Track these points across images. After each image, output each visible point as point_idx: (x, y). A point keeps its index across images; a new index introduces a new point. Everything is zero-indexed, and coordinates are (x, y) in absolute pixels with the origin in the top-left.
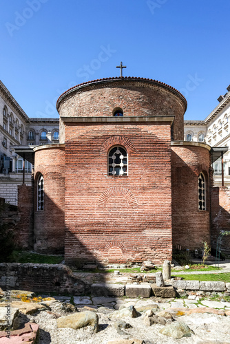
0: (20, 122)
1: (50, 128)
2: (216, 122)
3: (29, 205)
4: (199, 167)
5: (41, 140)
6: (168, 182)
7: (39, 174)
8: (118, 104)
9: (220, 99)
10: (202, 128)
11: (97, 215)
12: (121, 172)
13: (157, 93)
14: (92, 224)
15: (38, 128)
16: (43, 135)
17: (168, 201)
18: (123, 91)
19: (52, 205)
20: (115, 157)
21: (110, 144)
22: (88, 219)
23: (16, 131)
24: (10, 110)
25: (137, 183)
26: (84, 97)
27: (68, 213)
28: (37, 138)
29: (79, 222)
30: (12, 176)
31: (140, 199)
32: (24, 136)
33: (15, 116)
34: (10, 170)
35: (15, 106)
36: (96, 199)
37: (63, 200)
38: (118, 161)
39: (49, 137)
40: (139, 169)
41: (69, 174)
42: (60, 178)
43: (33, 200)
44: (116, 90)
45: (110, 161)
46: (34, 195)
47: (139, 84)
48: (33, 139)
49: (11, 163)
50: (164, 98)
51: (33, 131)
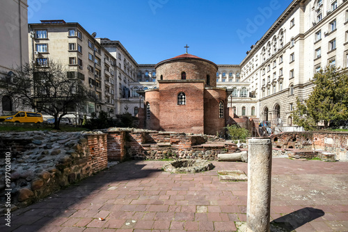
0: (133, 67)
1: (150, 70)
2: (245, 66)
3: (143, 117)
4: (220, 99)
5: (145, 77)
6: (202, 107)
7: (148, 103)
8: (183, 70)
9: (247, 53)
10: (238, 69)
11: (173, 121)
12: (183, 103)
13: (202, 64)
14: (171, 125)
15: (143, 70)
16: (146, 74)
17: (203, 115)
18: (186, 64)
19: (154, 117)
20: (181, 96)
21: (178, 91)
22: (169, 123)
23: (131, 72)
24: (127, 61)
25: (190, 108)
26: (168, 66)
27: (161, 121)
28: (143, 76)
29: (166, 124)
30: (130, 100)
31: (190, 114)
32: (136, 75)
33: (130, 64)
34: (129, 96)
35: (130, 58)
36: (172, 115)
37: (159, 114)
38: (182, 98)
39: (150, 75)
40: (190, 102)
41: (161, 104)
42: (157, 104)
43: (145, 115)
44: (182, 63)
45: (179, 98)
46: (145, 112)
47: (193, 60)
48: (141, 76)
49: (129, 92)
50: (205, 66)
51: (140, 72)
